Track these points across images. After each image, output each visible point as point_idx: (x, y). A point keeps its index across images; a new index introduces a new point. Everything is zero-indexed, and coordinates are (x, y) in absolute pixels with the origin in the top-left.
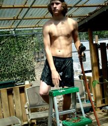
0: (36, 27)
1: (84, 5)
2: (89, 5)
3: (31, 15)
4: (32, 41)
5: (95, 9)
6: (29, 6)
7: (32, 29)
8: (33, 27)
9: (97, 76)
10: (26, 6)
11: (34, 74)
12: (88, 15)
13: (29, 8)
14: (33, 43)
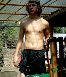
0: (6, 21)
1: (50, 6)
2: (54, 6)
3: (5, 11)
4: (3, 33)
5: (57, 9)
6: (6, 3)
7: (2, 22)
8: (4, 21)
9: (55, 64)
10: (2, 3)
11: (3, 61)
12: (50, 14)
13: (5, 5)
14: (3, 34)
